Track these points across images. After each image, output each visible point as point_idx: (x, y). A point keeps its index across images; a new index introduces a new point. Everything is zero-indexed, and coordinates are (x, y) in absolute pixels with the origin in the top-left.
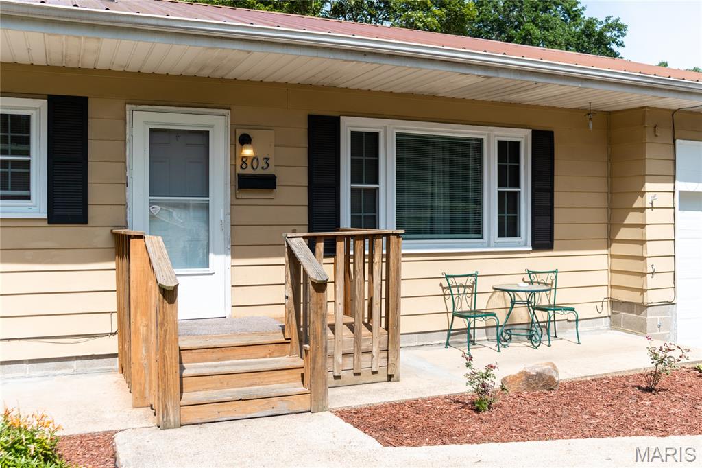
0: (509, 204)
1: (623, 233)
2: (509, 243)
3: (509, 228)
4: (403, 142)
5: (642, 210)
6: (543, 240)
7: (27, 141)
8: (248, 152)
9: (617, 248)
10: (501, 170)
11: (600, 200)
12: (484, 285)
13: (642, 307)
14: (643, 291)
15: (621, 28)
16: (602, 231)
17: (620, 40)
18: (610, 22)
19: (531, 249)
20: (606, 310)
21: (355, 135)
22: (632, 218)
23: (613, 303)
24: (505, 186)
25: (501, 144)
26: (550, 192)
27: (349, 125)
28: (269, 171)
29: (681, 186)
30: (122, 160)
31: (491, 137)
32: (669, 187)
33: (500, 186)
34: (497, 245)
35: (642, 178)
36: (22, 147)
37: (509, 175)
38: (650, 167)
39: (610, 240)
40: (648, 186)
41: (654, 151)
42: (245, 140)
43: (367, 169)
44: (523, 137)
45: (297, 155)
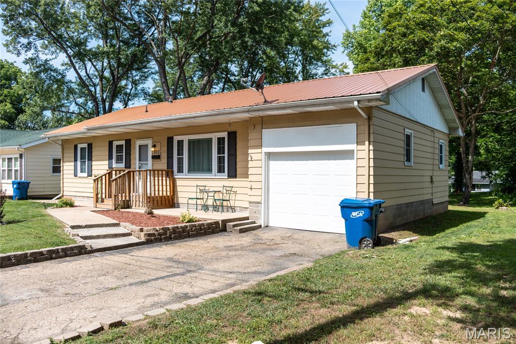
0: (221, 160)
2: (220, 176)
3: (221, 170)
4: (190, 141)
6: (233, 174)
7: (123, 150)
8: (155, 150)
10: (218, 148)
19: (227, 177)
21: (178, 141)
24: (220, 154)
25: (219, 139)
26: (235, 155)
27: (176, 139)
28: (160, 154)
29: (265, 149)
30: (135, 153)
31: (215, 137)
32: (259, 150)
33: (218, 154)
34: (218, 176)
36: (121, 152)
37: (221, 150)
38: (251, 143)
40: (250, 151)
41: (253, 136)
42: (155, 146)
43: (180, 152)
44: (225, 135)
45: (165, 149)
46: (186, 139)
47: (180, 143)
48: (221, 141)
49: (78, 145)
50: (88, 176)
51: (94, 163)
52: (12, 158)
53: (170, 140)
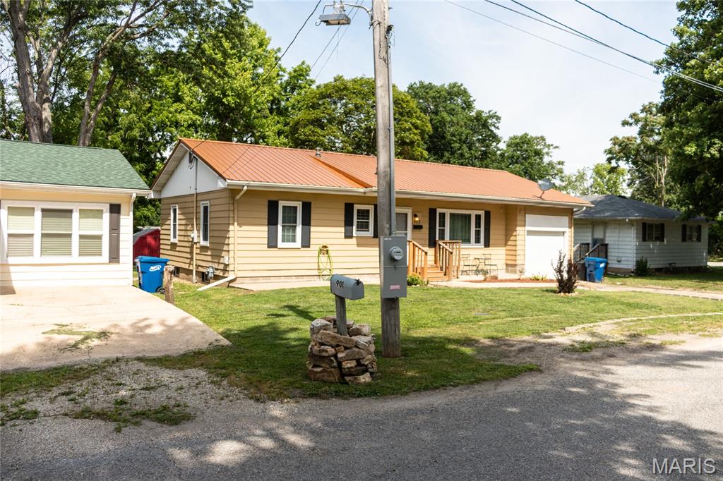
0: (478, 233)
1: (510, 243)
2: (477, 246)
3: (478, 241)
4: (452, 216)
5: (516, 236)
6: (487, 245)
7: (369, 216)
8: (417, 219)
9: (508, 247)
10: (476, 223)
11: (503, 232)
12: (472, 258)
13: (515, 265)
14: (516, 260)
15: (498, 118)
16: (503, 242)
17: (497, 125)
18: (491, 113)
19: (484, 247)
20: (505, 267)
21: (440, 213)
22: (512, 238)
23: (507, 265)
25: (476, 215)
26: (489, 229)
27: (439, 211)
28: (421, 224)
29: (528, 228)
31: (473, 213)
32: (523, 228)
33: (476, 227)
34: (475, 246)
35: (516, 226)
36: (368, 218)
37: (478, 225)
38: (518, 223)
39: (506, 245)
40: (518, 228)
41: (519, 218)
42: (416, 216)
43: (442, 224)
44: (482, 213)
45: (427, 219)
46: (448, 212)
47: (443, 216)
48: (478, 217)
49: (280, 202)
50: (303, 246)
51: (313, 229)
52: (71, 211)
53: (432, 212)
